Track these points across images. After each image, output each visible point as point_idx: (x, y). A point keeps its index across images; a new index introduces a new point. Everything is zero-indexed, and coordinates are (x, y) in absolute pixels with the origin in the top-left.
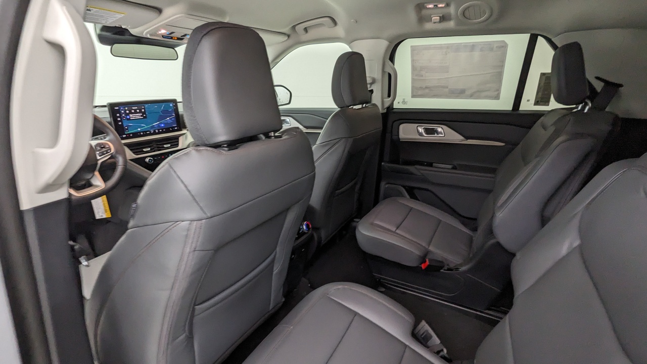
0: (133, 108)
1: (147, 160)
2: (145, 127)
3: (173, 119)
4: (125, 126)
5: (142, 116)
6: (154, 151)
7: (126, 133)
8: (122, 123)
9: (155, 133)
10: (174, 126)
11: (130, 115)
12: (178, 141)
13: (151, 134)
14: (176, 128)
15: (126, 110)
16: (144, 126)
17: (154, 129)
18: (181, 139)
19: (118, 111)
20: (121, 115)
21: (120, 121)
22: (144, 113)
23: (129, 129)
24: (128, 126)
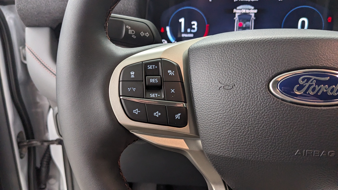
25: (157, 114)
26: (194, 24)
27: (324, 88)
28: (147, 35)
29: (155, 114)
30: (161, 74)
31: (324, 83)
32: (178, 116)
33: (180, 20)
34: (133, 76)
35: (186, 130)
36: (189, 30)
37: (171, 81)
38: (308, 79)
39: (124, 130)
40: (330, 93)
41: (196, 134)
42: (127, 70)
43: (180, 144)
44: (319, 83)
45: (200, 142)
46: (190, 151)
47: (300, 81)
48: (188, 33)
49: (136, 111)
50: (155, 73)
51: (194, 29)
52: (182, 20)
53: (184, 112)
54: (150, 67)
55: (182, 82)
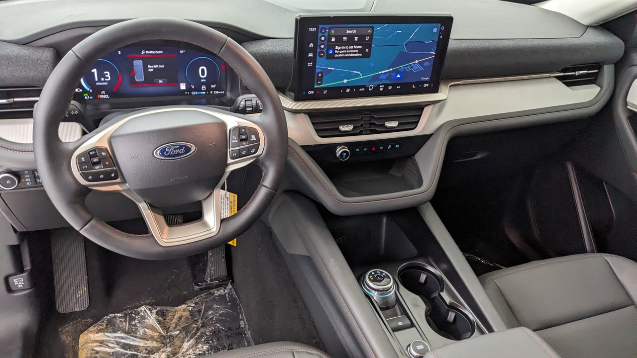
0: (348, 32)
1: (339, 151)
2: (359, 77)
3: (426, 64)
4: (317, 71)
5: (360, 51)
6: (361, 133)
7: (316, 86)
8: (314, 65)
9: (376, 93)
10: (423, 79)
11: (337, 48)
12: (420, 116)
13: (367, 94)
14: (426, 85)
15: (330, 37)
16: (358, 75)
17: (377, 83)
18: (427, 111)
19: (314, 37)
20: (316, 46)
21: (310, 59)
22: (368, 45)
23: (324, 79)
24: (325, 72)
25: (102, 176)
26: (107, 74)
27: (177, 151)
28: (76, 112)
29: (100, 177)
30: (98, 155)
31: (177, 149)
32: (113, 175)
33: (93, 71)
34: (83, 160)
35: (119, 180)
36: (103, 79)
37: (105, 158)
38: (170, 148)
39: (86, 187)
40: (180, 153)
41: (124, 181)
42: (79, 157)
43: (117, 188)
44: (175, 149)
45: (127, 184)
46: (124, 190)
47: (167, 150)
48: (102, 82)
49: (90, 177)
50: (95, 156)
51: (107, 78)
52: (95, 71)
53: (116, 172)
54: (91, 153)
55: (111, 157)
